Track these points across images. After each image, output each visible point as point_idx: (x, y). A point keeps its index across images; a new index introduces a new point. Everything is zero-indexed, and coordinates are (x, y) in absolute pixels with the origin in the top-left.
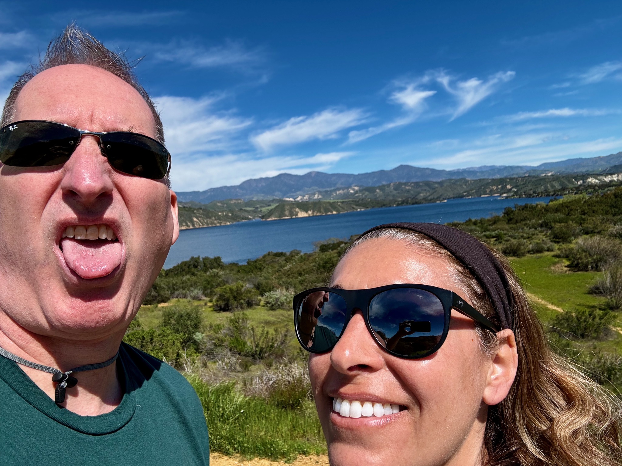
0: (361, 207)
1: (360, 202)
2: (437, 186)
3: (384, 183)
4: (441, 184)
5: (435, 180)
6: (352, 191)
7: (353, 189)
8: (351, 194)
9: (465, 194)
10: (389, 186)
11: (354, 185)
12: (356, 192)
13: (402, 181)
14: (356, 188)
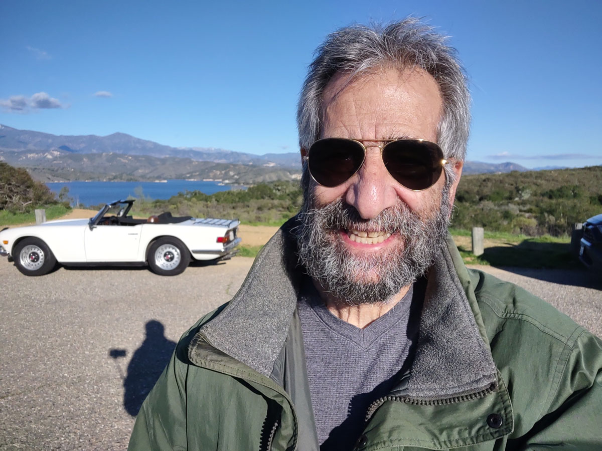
0: (58, 178)
1: (60, 171)
2: (159, 163)
3: (94, 151)
4: (164, 161)
5: (157, 156)
6: (50, 157)
7: (52, 154)
8: (48, 160)
9: (188, 175)
10: (100, 155)
11: (53, 148)
12: (55, 158)
13: (117, 152)
14: (56, 153)
